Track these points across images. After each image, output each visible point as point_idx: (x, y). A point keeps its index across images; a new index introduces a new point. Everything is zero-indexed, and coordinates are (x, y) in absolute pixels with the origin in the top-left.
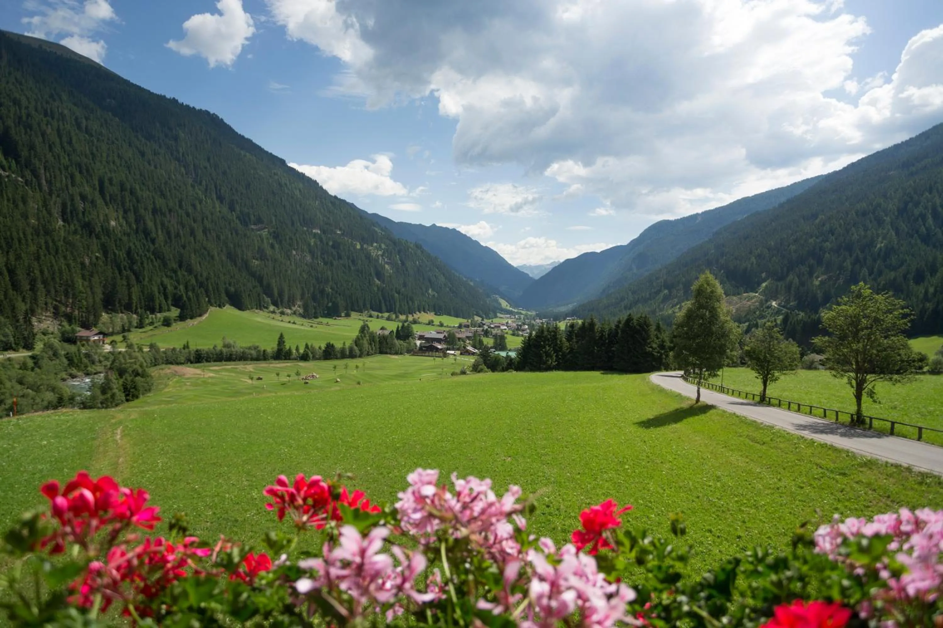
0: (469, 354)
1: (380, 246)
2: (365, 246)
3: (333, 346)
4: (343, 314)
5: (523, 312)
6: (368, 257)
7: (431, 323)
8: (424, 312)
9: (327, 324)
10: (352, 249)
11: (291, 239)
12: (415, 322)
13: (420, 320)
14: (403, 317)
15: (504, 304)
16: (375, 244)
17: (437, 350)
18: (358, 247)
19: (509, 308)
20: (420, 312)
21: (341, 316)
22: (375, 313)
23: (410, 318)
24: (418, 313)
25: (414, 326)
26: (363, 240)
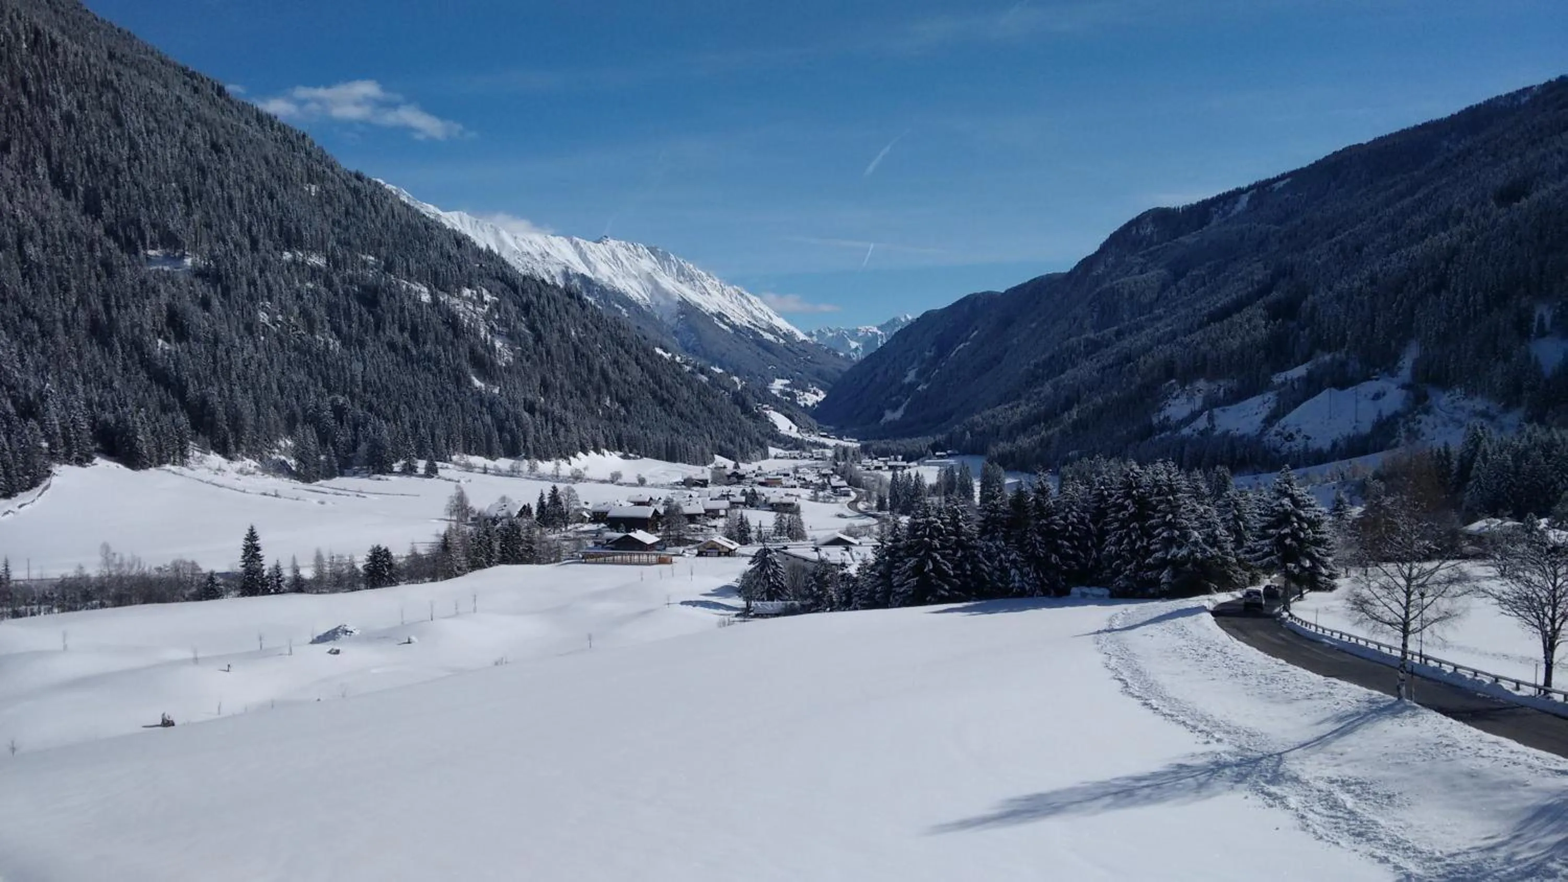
0: (719, 555)
1: (481, 297)
2: (443, 297)
3: (387, 554)
4: (397, 467)
5: (831, 442)
6: (452, 322)
7: (615, 479)
8: (597, 451)
9: (359, 494)
10: (408, 304)
11: (252, 283)
12: (577, 477)
13: (588, 474)
14: (546, 467)
15: (783, 424)
16: (467, 292)
17: (640, 546)
18: (426, 298)
19: (794, 433)
20: (586, 453)
21: (391, 472)
22: (478, 461)
23: (565, 468)
24: (580, 454)
25: (579, 488)
26: (438, 283)
